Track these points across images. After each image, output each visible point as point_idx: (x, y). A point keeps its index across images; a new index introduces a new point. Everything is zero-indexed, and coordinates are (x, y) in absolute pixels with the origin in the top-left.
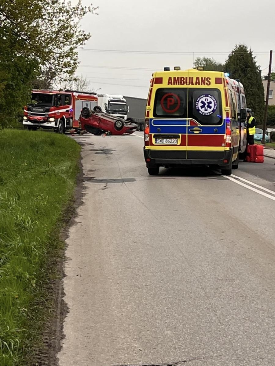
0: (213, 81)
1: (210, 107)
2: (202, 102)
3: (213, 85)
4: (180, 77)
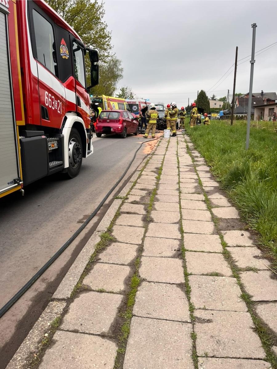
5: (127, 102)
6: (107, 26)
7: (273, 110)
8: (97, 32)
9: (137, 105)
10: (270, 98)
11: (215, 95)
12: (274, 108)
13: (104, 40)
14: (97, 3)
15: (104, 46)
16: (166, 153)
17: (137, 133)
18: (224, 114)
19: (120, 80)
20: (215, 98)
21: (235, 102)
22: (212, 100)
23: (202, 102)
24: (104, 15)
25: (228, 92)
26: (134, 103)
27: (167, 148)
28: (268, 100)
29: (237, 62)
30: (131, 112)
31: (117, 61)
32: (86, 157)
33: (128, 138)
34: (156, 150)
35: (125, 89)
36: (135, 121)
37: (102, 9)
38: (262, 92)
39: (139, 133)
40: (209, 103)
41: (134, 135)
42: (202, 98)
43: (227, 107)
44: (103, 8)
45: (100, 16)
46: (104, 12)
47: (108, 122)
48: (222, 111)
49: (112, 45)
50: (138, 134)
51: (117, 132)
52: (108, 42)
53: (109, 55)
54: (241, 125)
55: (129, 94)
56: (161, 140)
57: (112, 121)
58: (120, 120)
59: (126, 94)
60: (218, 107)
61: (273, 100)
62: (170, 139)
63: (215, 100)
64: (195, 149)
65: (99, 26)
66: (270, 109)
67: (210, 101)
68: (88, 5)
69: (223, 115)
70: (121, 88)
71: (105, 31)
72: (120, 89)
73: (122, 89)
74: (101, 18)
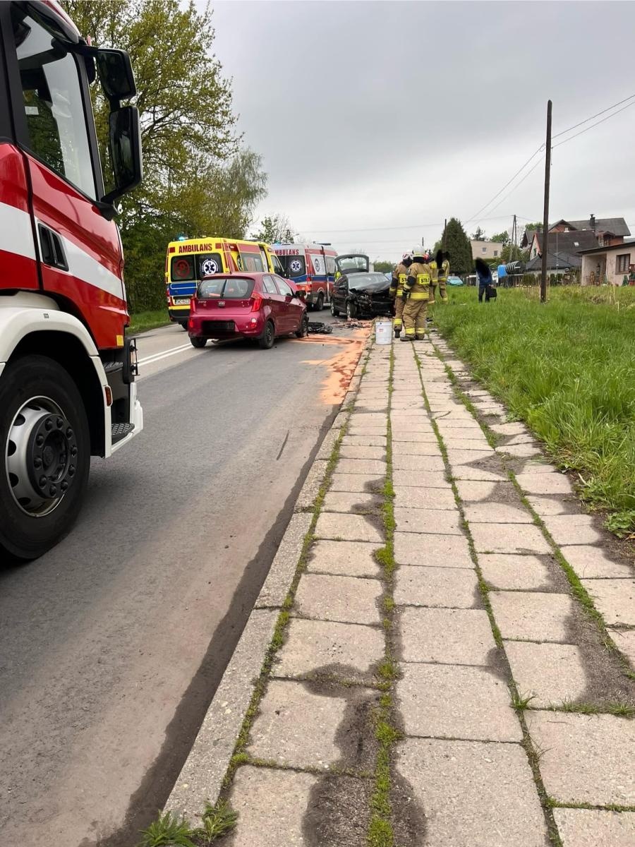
0: (213, 246)
1: (213, 270)
2: (206, 266)
3: (214, 250)
4: (187, 245)
5: (277, 252)
6: (221, 67)
7: (627, 259)
8: (195, 83)
9: (302, 258)
10: (612, 231)
11: (481, 229)
12: (629, 255)
13: (216, 102)
14: (195, 12)
15: (216, 115)
16: (390, 403)
17: (303, 332)
18: (509, 273)
19: (261, 202)
20: (481, 236)
21: (532, 244)
22: (477, 240)
23: (453, 246)
24: (213, 41)
25: (515, 220)
26: (294, 252)
27: (391, 380)
28: (608, 236)
29: (552, 140)
30: (287, 277)
31: (252, 156)
32: (108, 454)
33: (278, 346)
34: (358, 391)
35: (272, 221)
36: (295, 302)
37: (207, 27)
38: (593, 219)
39: (309, 332)
40: (471, 248)
41: (293, 338)
42: (455, 236)
43: (514, 255)
44: (210, 24)
45: (204, 44)
46: (213, 34)
47: (222, 307)
48: (503, 266)
49: (234, 114)
50: (305, 334)
51: (247, 332)
52: (225, 106)
53: (229, 138)
54: (563, 299)
55: (282, 234)
56: (370, 352)
57: (232, 303)
58: (254, 299)
59: (275, 232)
60: (492, 256)
61: (620, 235)
62: (393, 348)
63: (483, 240)
64: (476, 381)
65: (201, 68)
66: (620, 257)
67: (472, 243)
68: (171, 18)
69: (507, 274)
70: (264, 220)
71: (216, 78)
72: (262, 223)
73: (266, 221)
74: (204, 47)
